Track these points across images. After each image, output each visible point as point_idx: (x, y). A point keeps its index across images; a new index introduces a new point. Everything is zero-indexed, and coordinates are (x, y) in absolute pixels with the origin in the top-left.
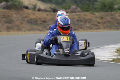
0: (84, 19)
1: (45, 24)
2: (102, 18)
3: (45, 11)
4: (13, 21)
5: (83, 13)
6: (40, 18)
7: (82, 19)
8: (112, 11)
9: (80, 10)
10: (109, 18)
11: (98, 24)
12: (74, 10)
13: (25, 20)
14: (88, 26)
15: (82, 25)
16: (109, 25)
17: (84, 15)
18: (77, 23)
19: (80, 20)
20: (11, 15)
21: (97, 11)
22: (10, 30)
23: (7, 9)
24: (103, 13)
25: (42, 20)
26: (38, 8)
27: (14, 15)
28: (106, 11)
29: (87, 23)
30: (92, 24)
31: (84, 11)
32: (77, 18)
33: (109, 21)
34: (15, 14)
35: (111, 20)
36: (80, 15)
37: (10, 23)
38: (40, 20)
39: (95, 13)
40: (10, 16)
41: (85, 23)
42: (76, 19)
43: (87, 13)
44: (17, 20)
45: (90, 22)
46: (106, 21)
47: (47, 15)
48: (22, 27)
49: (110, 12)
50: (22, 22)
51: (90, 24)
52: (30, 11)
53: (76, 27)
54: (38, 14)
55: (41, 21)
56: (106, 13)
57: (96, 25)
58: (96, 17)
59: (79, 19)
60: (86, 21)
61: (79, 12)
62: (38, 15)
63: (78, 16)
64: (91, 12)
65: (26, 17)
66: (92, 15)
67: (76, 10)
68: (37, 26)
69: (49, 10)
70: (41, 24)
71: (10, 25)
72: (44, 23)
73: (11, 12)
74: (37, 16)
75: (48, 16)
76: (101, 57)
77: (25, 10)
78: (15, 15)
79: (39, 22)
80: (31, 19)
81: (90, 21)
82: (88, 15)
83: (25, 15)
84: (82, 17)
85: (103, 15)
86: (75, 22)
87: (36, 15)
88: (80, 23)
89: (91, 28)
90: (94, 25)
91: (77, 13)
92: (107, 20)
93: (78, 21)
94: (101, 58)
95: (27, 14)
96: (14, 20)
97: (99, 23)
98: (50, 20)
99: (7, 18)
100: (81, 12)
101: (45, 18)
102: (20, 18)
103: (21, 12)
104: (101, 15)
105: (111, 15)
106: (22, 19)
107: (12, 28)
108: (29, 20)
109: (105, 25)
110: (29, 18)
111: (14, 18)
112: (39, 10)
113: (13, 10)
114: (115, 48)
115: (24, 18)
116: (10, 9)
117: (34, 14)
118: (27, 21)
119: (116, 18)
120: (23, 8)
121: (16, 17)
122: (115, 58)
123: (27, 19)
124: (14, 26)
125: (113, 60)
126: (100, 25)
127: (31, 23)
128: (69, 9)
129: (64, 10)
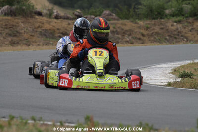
0: (123, 29)
2: (147, 28)
3: (66, 18)
4: (20, 33)
5: (121, 21)
6: (58, 29)
7: (119, 30)
8: (161, 18)
9: (117, 17)
10: (157, 29)
11: (141, 37)
12: (107, 17)
13: (37, 31)
14: (128, 39)
15: (119, 38)
16: (158, 38)
17: (122, 24)
18: (111, 35)
19: (116, 31)
20: (17, 25)
21: (140, 19)
22: (15, 45)
23: (12, 16)
24: (148, 22)
25: (61, 31)
26: (55, 14)
27: (21, 24)
29: (127, 36)
30: (132, 38)
31: (122, 19)
32: (112, 29)
33: (157, 33)
34: (22, 22)
35: (160, 31)
36: (116, 24)
37: (15, 36)
38: (58, 31)
39: (137, 20)
40: (16, 26)
41: (123, 36)
43: (125, 21)
44: (25, 31)
45: (130, 35)
46: (153, 33)
47: (69, 24)
48: (33, 42)
49: (159, 20)
50: (33, 34)
51: (130, 37)
52: (44, 19)
54: (56, 22)
55: (59, 33)
57: (139, 39)
58: (139, 27)
59: (115, 30)
60: (124, 33)
61: (114, 20)
62: (56, 24)
63: (114, 26)
64: (132, 20)
65: (39, 27)
66: (133, 25)
67: (111, 17)
68: (53, 40)
69: (71, 17)
70: (60, 36)
71: (15, 38)
73: (17, 20)
74: (54, 26)
75: (71, 26)
76: (151, 79)
77: (37, 17)
79: (57, 35)
80: (46, 30)
81: (130, 32)
82: (128, 24)
83: (37, 25)
84: (119, 27)
85: (149, 24)
89: (132, 43)
90: (136, 38)
91: (112, 22)
92: (156, 31)
93: (113, 32)
94: (151, 81)
95: (40, 22)
96: (22, 31)
97: (143, 35)
99: (12, 29)
100: (118, 20)
101: (66, 29)
102: (29, 29)
103: (31, 20)
104: (146, 24)
105: (161, 24)
106: (33, 30)
107: (18, 43)
108: (43, 31)
109: (152, 38)
110: (43, 28)
111: (22, 29)
112: (57, 17)
113: (20, 17)
114: (171, 67)
115: (35, 28)
116: (15, 16)
117: (49, 23)
118: (41, 33)
119: (167, 28)
120: (34, 14)
121: (24, 28)
122: (171, 81)
123: (39, 30)
124: (20, 40)
125: (169, 84)
126: (145, 38)
127: (45, 35)
128: (100, 15)
129: (93, 16)
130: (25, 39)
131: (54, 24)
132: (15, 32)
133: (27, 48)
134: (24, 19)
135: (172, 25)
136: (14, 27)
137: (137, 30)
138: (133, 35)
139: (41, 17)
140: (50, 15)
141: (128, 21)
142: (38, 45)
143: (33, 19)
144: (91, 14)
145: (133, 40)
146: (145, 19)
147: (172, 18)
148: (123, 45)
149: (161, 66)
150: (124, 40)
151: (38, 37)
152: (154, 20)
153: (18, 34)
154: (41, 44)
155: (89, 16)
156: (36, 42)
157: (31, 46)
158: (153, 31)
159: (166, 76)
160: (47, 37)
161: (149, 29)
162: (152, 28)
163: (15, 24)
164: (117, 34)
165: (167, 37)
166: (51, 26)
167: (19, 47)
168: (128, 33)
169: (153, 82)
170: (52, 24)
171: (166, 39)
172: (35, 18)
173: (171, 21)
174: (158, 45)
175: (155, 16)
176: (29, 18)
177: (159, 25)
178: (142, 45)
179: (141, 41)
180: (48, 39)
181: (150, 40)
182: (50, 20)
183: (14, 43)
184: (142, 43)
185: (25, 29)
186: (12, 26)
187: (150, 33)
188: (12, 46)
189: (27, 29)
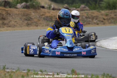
0: (92, 16)
2: (107, 15)
5: (91, 11)
6: (54, 16)
7: (90, 16)
8: (115, 9)
10: (113, 15)
12: (83, 9)
14: (95, 22)
15: (90, 21)
16: (113, 21)
17: (92, 13)
18: (85, 19)
21: (102, 10)
22: (29, 26)
23: (27, 8)
26: (52, 7)
31: (92, 9)
33: (113, 18)
35: (115, 17)
37: (29, 20)
38: (54, 17)
40: (29, 14)
41: (93, 20)
43: (94, 11)
44: (35, 18)
45: (96, 19)
48: (40, 24)
49: (113, 10)
50: (39, 19)
51: (97, 20)
52: (46, 10)
53: (85, 23)
54: (53, 12)
56: (110, 11)
57: (102, 21)
59: (87, 16)
60: (93, 18)
61: (87, 10)
63: (87, 14)
64: (97, 10)
66: (98, 13)
67: (85, 9)
68: (52, 23)
71: (29, 22)
73: (30, 11)
74: (52, 14)
77: (42, 9)
78: (33, 14)
79: (54, 19)
80: (47, 17)
81: (97, 18)
82: (95, 13)
83: (42, 14)
84: (90, 15)
85: (108, 13)
86: (84, 19)
88: (89, 20)
89: (98, 24)
90: (100, 21)
91: (86, 11)
93: (86, 18)
94: (110, 47)
95: (44, 12)
96: (33, 18)
97: (104, 19)
99: (27, 16)
100: (89, 10)
102: (37, 16)
103: (38, 11)
104: (106, 13)
105: (115, 12)
106: (40, 17)
107: (31, 24)
109: (110, 21)
111: (33, 16)
112: (54, 9)
113: (32, 9)
116: (29, 8)
117: (49, 13)
118: (44, 18)
120: (40, 8)
123: (43, 16)
126: (105, 21)
127: (47, 20)
128: (79, 8)
129: (74, 8)
130: (35, 22)
132: (29, 18)
133: (36, 27)
134: (34, 11)
137: (101, 16)
139: (44, 9)
140: (49, 8)
142: (43, 26)
143: (40, 10)
144: (73, 7)
146: (105, 9)
149: (115, 38)
150: (93, 22)
151: (42, 21)
153: (31, 19)
154: (44, 25)
156: (41, 24)
157: (39, 26)
160: (48, 21)
162: (109, 15)
163: (29, 13)
164: (89, 18)
166: (50, 15)
167: (32, 27)
168: (95, 18)
174: (113, 25)
175: (111, 8)
176: (37, 10)
178: (104, 25)
180: (48, 22)
181: (108, 22)
182: (49, 11)
183: (29, 25)
184: (104, 24)
186: (27, 15)
187: (109, 18)
188: (27, 26)
189: (36, 16)
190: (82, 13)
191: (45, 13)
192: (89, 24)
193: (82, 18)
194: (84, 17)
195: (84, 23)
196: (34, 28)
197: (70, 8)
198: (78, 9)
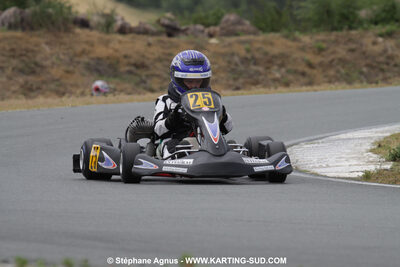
0: (266, 54)
1: (143, 73)
2: (320, 50)
3: (142, 31)
4: (43, 67)
5: (262, 37)
6: (126, 57)
7: (258, 55)
8: (350, 28)
9: (252, 29)
10: (342, 52)
11: (307, 70)
12: (231, 28)
13: (78, 63)
14: (278, 75)
15: (259, 73)
16: (343, 71)
17: (264, 42)
18: (242, 68)
19: (253, 58)
20: (36, 49)
21: (304, 31)
22: (32, 94)
23: (24, 29)
24: (322, 36)
25: (132, 61)
26: (119, 23)
27: (43, 47)
28: (334, 29)
29: (275, 67)
30: (288, 71)
31: (263, 30)
32: (243, 53)
33: (342, 61)
34: (47, 43)
35: (349, 57)
36: (250, 42)
37: (33, 72)
38: (125, 61)
39: (297, 34)
40: (33, 51)
41: (268, 68)
42: (238, 55)
43: (271, 36)
44: (53, 63)
45: (282, 65)
46: (333, 61)
47: (149, 45)
48: (72, 85)
49: (344, 32)
50: (71, 68)
51: (283, 70)
52: (95, 35)
53: (241, 81)
54: (120, 42)
55: (129, 64)
56: (333, 35)
57: (303, 74)
58: (303, 49)
59: (249, 56)
60: (270, 61)
61: (247, 33)
62: (120, 45)
63: (247, 46)
64: (285, 32)
65: (83, 52)
66: (290, 43)
67: (239, 28)
68: (117, 80)
69: (153, 28)
70: (130, 72)
71: (31, 79)
72: (139, 72)
73: (34, 39)
74: (116, 51)
75: (153, 49)
76: (328, 166)
77: (78, 30)
78: (47, 49)
79: (124, 69)
80: (99, 59)
81: (282, 60)
82: (277, 43)
83: (79, 48)
84: (258, 49)
85: (324, 41)
86: (236, 65)
87: (115, 45)
88: (253, 68)
89: (287, 85)
90: (295, 72)
91: (243, 38)
92: (339, 56)
93: (245, 60)
94: (328, 169)
95: (87, 42)
96: (47, 63)
97: (310, 65)
98: (160, 60)
99: (24, 58)
100: (255, 34)
101: (143, 56)
102: (62, 57)
103: (66, 38)
104: (317, 41)
105: (350, 40)
106: (71, 60)
107: (38, 88)
108: (92, 63)
109: (332, 72)
110: (92, 55)
111: (46, 59)
112: (123, 31)
113: (42, 32)
114: (371, 138)
115: (76, 55)
116: (32, 29)
117: (107, 43)
118: (88, 66)
119: (364, 49)
120: (71, 25)
121: (52, 55)
122: (372, 168)
123: (85, 59)
124: (44, 82)
125: (367, 176)
126: (315, 72)
127: (98, 71)
128: (216, 24)
129: (200, 27)
130: (54, 80)
131: (117, 46)
132: (33, 65)
133: (57, 100)
134: (50, 37)
135: (375, 43)
136: (30, 54)
137: (298, 55)
138: (289, 67)
139: (86, 31)
140: (107, 26)
141: (277, 35)
142: (83, 94)
143: (71, 35)
144: (196, 23)
145: (291, 77)
146: (314, 30)
147: (373, 26)
148: (267, 90)
149: (350, 135)
150: (270, 77)
151: (83, 75)
152: (335, 33)
153: (38, 70)
155: (191, 27)
156: (76, 86)
157: (67, 95)
158: (332, 57)
159: (359, 158)
160: (101, 75)
161: (324, 53)
162: (330, 51)
163: (31, 47)
164: (255, 64)
165: (365, 70)
166: (111, 51)
167: (41, 99)
168: (279, 62)
169: (331, 172)
170: (111, 45)
171: (361, 73)
172: (74, 33)
173: (370, 33)
174: (343, 88)
175: (336, 24)
176: (62, 34)
177: (346, 43)
178: (309, 88)
179: (306, 80)
181: (325, 76)
182: (107, 37)
183: (31, 89)
184: (310, 83)
185: (54, 59)
186: (24, 52)
187: (327, 60)
188: (25, 95)
189: (58, 58)
190: (230, 45)
191: (92, 45)
192: (256, 83)
193: (229, 62)
194: (236, 59)
195: (235, 79)
196: (50, 100)
197: (183, 28)
198: (212, 29)
